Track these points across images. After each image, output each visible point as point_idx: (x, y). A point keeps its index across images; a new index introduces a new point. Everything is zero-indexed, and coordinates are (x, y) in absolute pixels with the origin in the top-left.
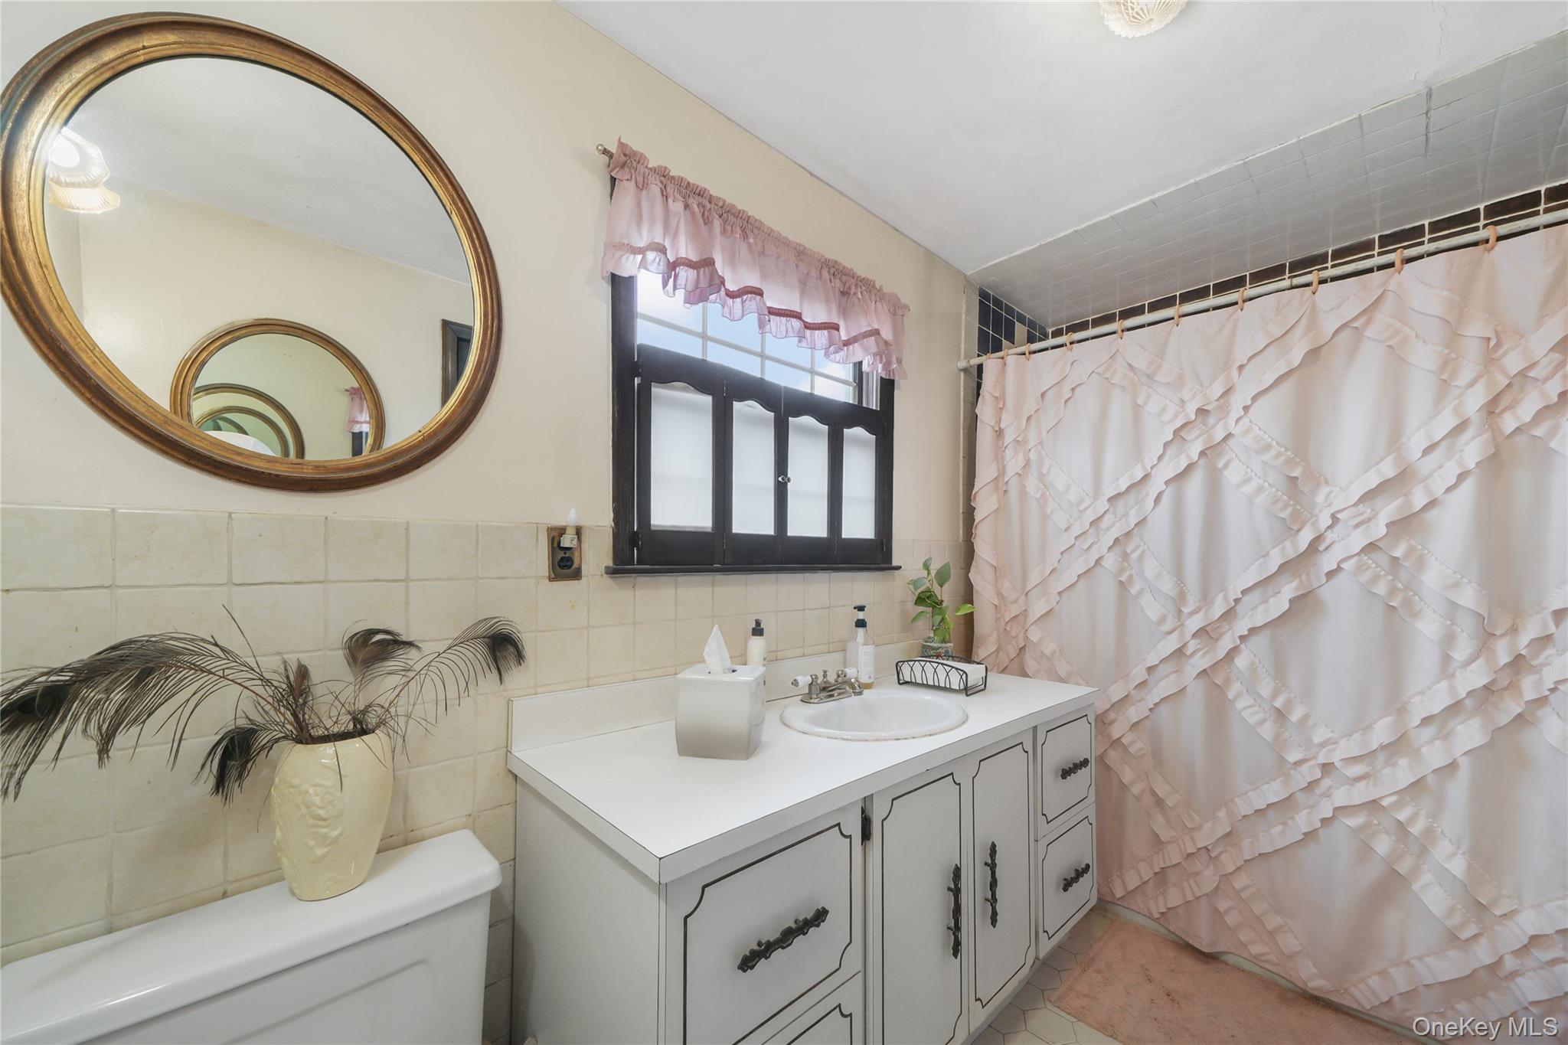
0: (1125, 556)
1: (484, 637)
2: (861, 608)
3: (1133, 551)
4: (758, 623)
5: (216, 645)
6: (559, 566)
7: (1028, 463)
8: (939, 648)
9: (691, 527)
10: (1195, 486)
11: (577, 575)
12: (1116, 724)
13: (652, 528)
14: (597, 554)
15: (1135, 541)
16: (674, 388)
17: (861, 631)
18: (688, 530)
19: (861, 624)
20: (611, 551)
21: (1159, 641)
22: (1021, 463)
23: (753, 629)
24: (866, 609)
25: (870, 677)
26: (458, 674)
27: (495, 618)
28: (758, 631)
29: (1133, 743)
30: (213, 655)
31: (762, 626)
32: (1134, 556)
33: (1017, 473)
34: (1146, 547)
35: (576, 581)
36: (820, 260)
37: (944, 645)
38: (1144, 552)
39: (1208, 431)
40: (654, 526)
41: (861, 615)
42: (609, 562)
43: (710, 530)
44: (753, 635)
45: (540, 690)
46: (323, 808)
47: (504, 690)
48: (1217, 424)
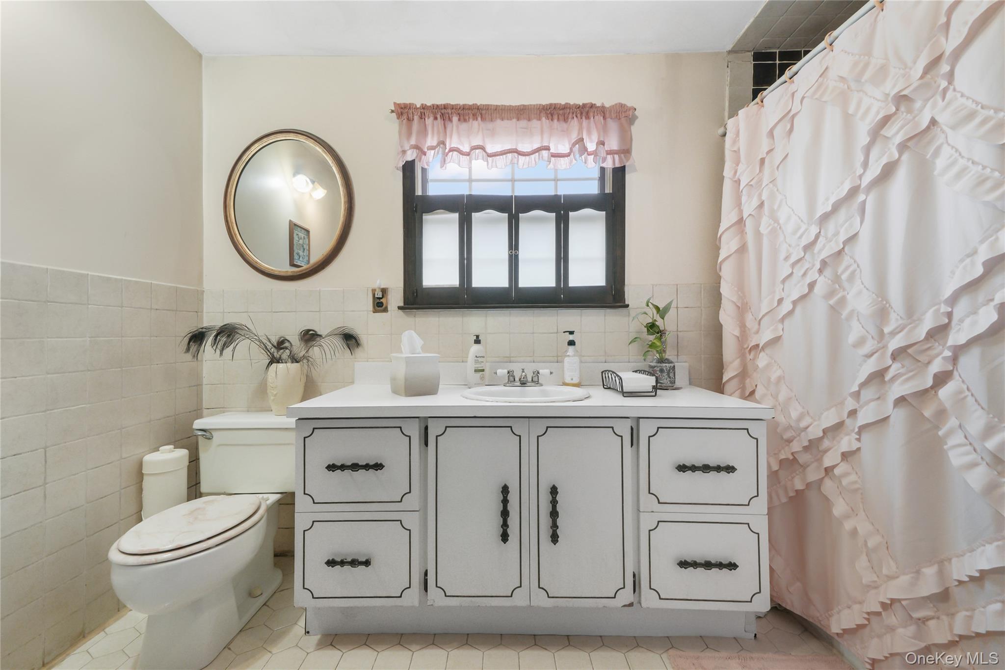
0: (837, 279)
1: (340, 334)
2: (571, 333)
3: (843, 272)
4: (477, 337)
5: (246, 327)
6: (377, 306)
7: (762, 205)
8: (655, 367)
9: (446, 285)
10: (900, 187)
11: (386, 310)
12: (829, 454)
13: (424, 287)
14: (396, 298)
15: (846, 260)
16: (437, 214)
17: (571, 348)
18: (445, 286)
19: (571, 343)
20: (403, 299)
21: (861, 365)
22: (755, 203)
23: (475, 340)
24: (575, 333)
25: (572, 379)
26: (331, 349)
27: (344, 327)
28: (477, 341)
29: (846, 474)
30: (246, 330)
31: (480, 338)
32: (844, 277)
33: (750, 215)
34: (856, 265)
35: (385, 313)
36: (539, 109)
37: (659, 365)
38: (855, 271)
39: (914, 118)
40: (425, 286)
41: (571, 337)
42: (402, 304)
43: (458, 286)
44: (475, 343)
45: (369, 360)
46: (272, 383)
47: (355, 358)
48: (925, 106)
